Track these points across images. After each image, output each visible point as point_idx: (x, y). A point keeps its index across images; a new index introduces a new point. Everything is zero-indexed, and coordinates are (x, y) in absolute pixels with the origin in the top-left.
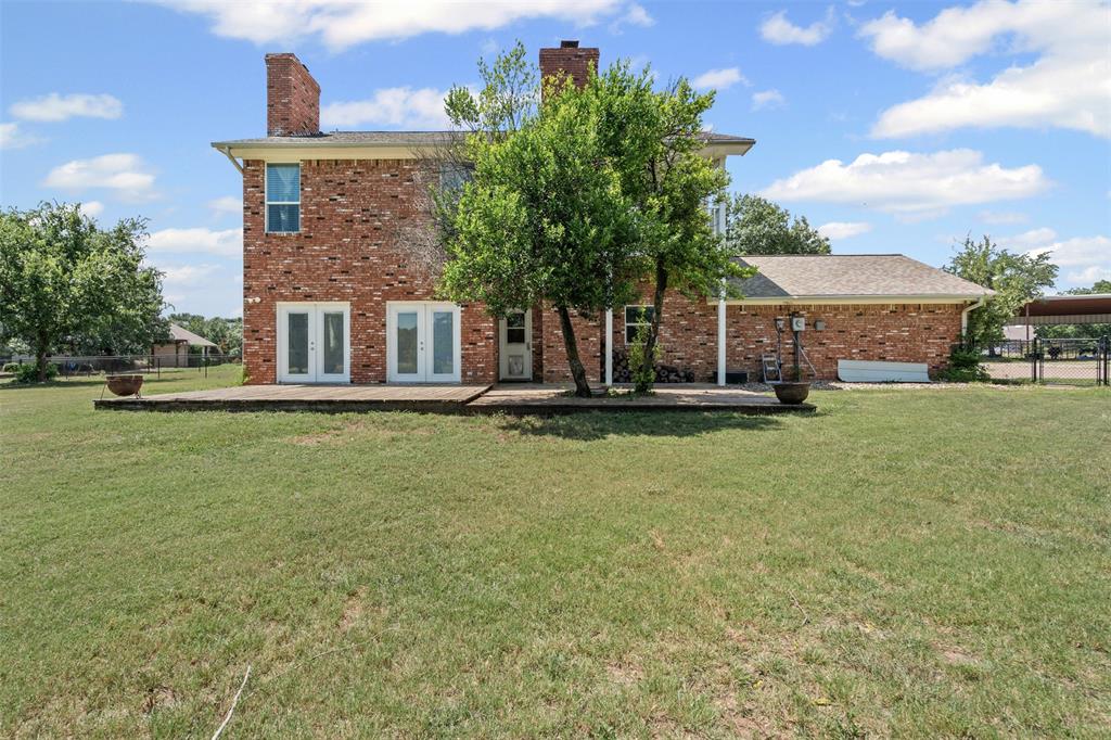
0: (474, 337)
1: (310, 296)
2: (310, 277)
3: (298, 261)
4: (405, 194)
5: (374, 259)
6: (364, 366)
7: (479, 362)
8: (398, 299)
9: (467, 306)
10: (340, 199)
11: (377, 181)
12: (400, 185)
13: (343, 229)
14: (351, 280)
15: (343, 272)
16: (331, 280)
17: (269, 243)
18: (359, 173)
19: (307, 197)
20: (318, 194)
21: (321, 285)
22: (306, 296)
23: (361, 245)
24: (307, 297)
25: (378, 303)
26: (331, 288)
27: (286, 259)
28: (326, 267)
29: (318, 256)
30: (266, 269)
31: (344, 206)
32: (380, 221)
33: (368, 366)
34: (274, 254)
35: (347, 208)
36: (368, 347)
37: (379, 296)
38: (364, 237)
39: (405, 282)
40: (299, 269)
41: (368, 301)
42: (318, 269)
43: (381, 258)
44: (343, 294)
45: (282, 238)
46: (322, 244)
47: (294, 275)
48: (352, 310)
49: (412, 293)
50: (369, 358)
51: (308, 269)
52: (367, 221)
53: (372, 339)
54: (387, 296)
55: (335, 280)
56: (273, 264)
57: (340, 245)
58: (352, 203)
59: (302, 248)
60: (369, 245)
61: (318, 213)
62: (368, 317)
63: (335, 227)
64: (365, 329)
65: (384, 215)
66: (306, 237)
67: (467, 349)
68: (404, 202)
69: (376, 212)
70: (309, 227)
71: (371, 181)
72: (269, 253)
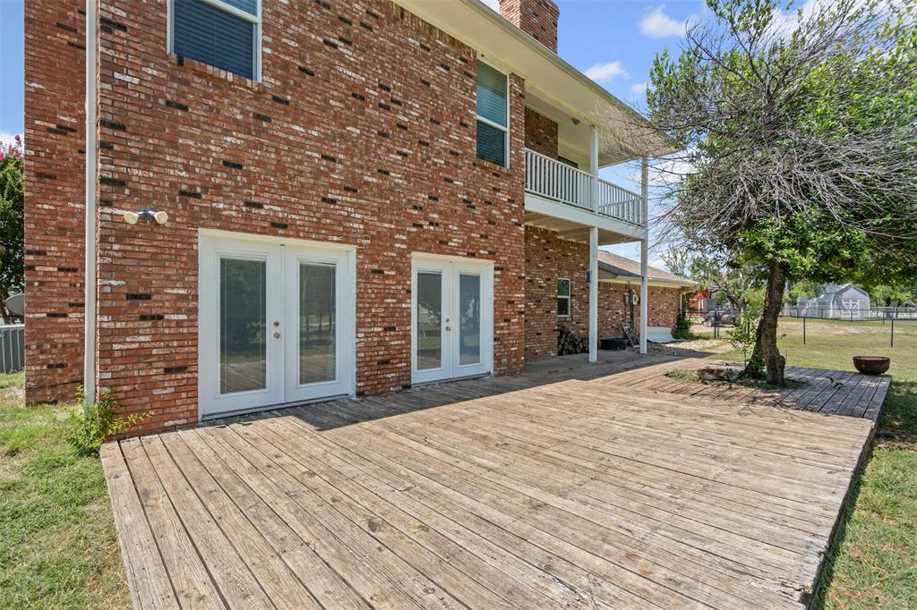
0: (508, 311)
1: (284, 227)
2: (284, 187)
3: (259, 146)
4: (438, 85)
5: (396, 177)
6: (380, 363)
7: (513, 345)
8: (428, 250)
9: (502, 269)
10: (342, 48)
11: (401, 45)
12: (432, 67)
13: (349, 108)
14: (360, 207)
15: (347, 189)
16: (325, 200)
17: (186, 83)
18: (376, 16)
19: (278, 15)
20: (302, 20)
21: (308, 207)
22: (274, 225)
23: (378, 146)
24: (278, 227)
25: (402, 254)
26: (326, 216)
27: (227, 132)
28: (317, 174)
29: (302, 146)
30: (173, 144)
31: (349, 65)
32: (405, 114)
33: (387, 362)
34: (197, 112)
35: (356, 70)
36: (387, 329)
37: (403, 242)
38: (382, 134)
39: (437, 225)
40: (259, 163)
41: (386, 250)
42: (301, 173)
43: (407, 177)
44: (348, 231)
45: (219, 83)
46: (309, 124)
47: (247, 174)
48: (359, 265)
49: (446, 243)
50: (388, 348)
51: (281, 168)
52: (388, 108)
53: (392, 314)
54: (415, 244)
55: (333, 202)
56: (193, 137)
57: (341, 136)
58: (364, 65)
59: (268, 120)
60: (389, 151)
61: (302, 59)
62: (387, 277)
63: (334, 97)
64: (382, 296)
65: (411, 107)
66: (276, 99)
67: (502, 328)
68: (437, 97)
69: (399, 96)
70: (283, 79)
71: (392, 40)
72: (185, 108)
